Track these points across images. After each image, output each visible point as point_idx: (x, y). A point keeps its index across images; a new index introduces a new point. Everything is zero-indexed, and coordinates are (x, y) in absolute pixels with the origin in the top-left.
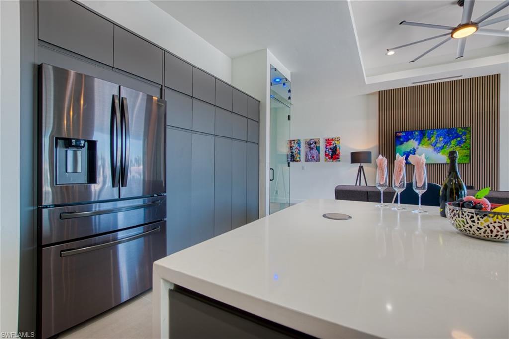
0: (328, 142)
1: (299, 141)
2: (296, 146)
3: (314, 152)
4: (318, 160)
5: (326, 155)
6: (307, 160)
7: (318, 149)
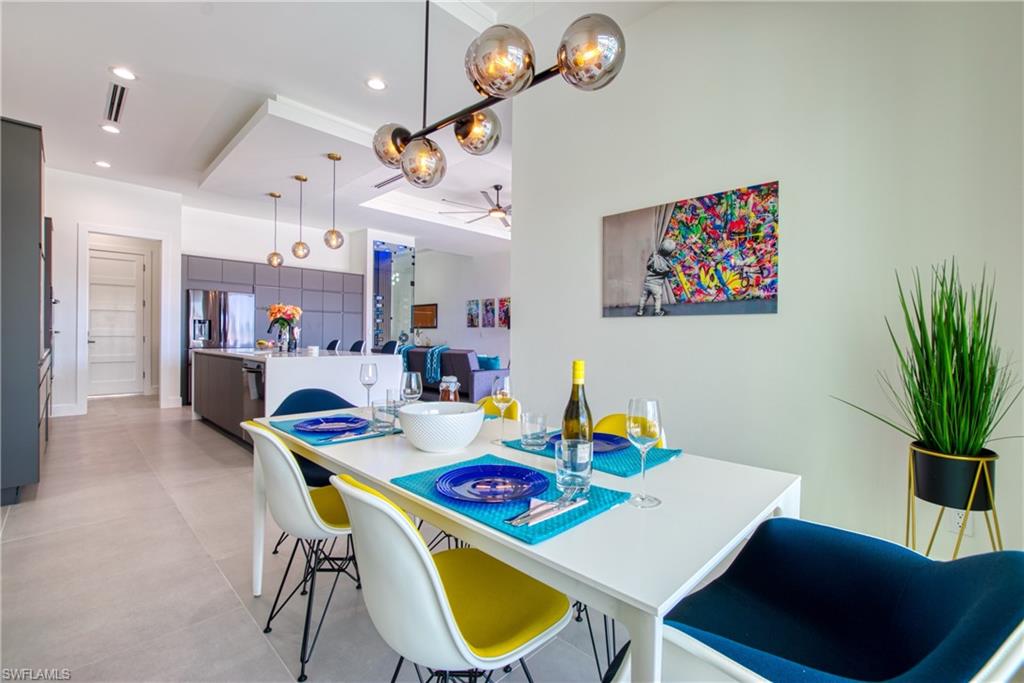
0: (502, 302)
1: (477, 301)
2: (474, 307)
3: (490, 314)
4: (493, 326)
5: (500, 319)
6: (484, 326)
7: (493, 311)
